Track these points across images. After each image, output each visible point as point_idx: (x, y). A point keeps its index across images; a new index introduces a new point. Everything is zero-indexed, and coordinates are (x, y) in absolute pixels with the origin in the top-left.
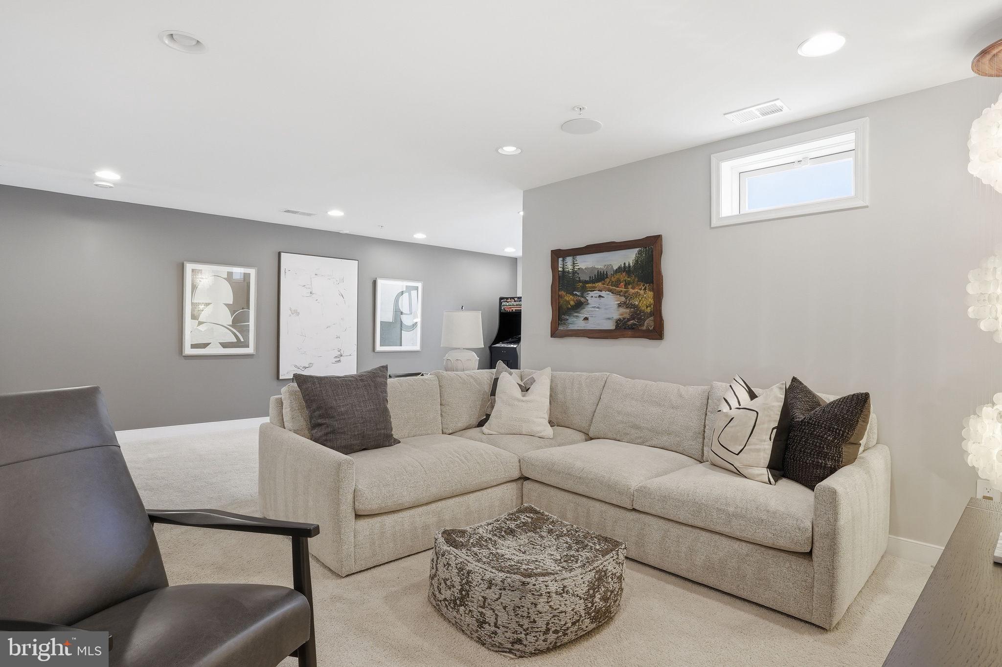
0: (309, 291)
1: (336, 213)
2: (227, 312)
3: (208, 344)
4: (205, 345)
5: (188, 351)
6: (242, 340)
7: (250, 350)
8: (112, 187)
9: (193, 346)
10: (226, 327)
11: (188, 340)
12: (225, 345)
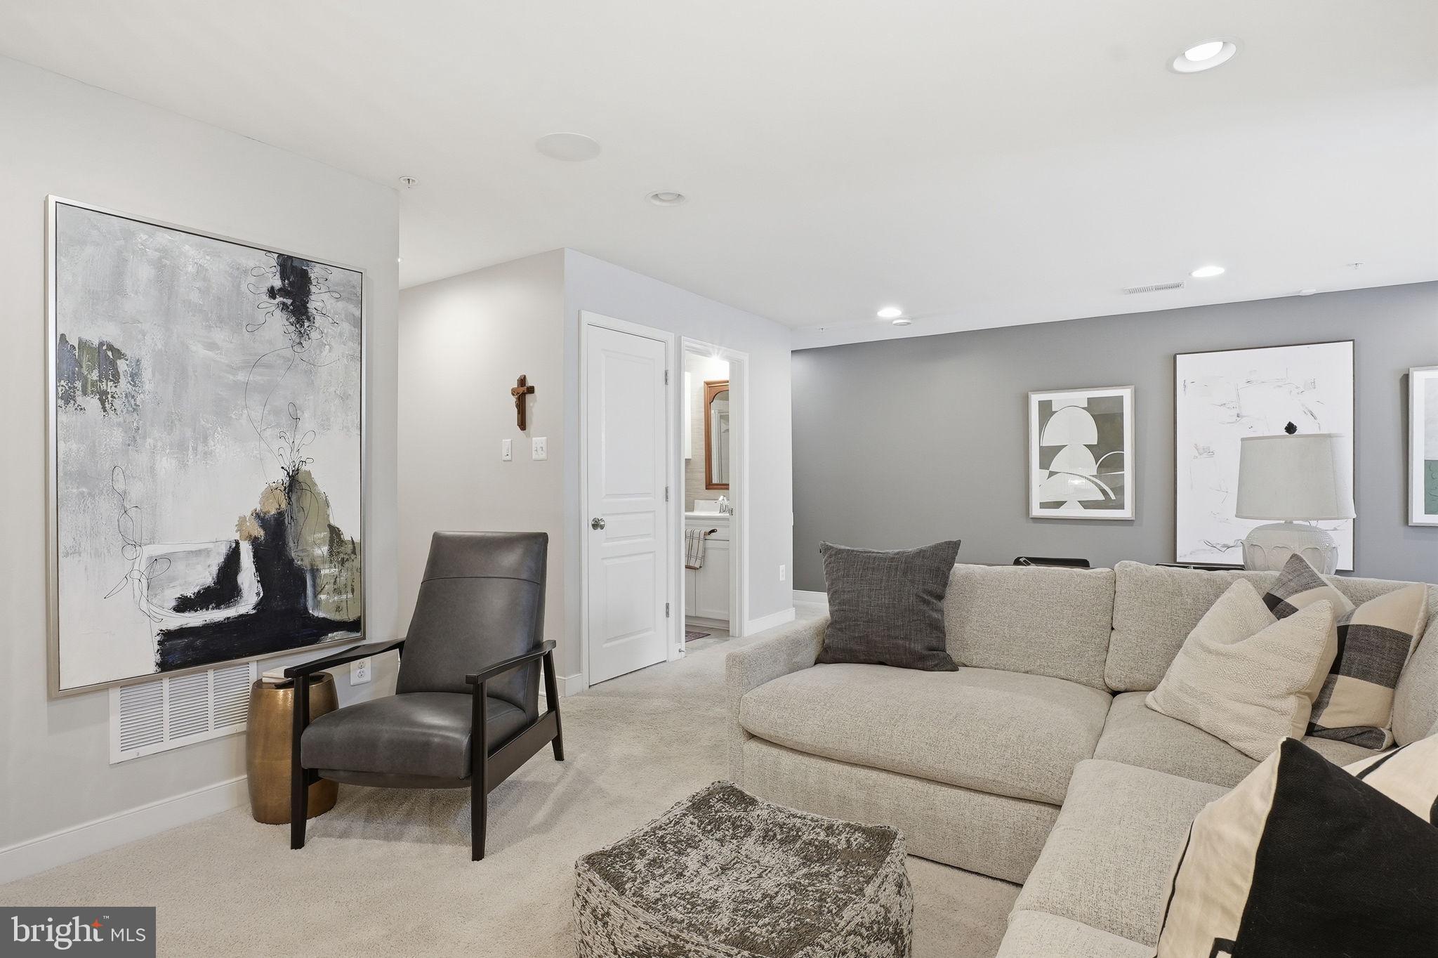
0: (1235, 412)
1: (1208, 271)
2: (1090, 456)
3: (1062, 503)
4: (1058, 504)
5: (1036, 511)
6: (1113, 497)
7: (1126, 513)
8: (908, 323)
9: (1044, 505)
10: (1090, 480)
11: (1036, 498)
12: (1086, 505)
